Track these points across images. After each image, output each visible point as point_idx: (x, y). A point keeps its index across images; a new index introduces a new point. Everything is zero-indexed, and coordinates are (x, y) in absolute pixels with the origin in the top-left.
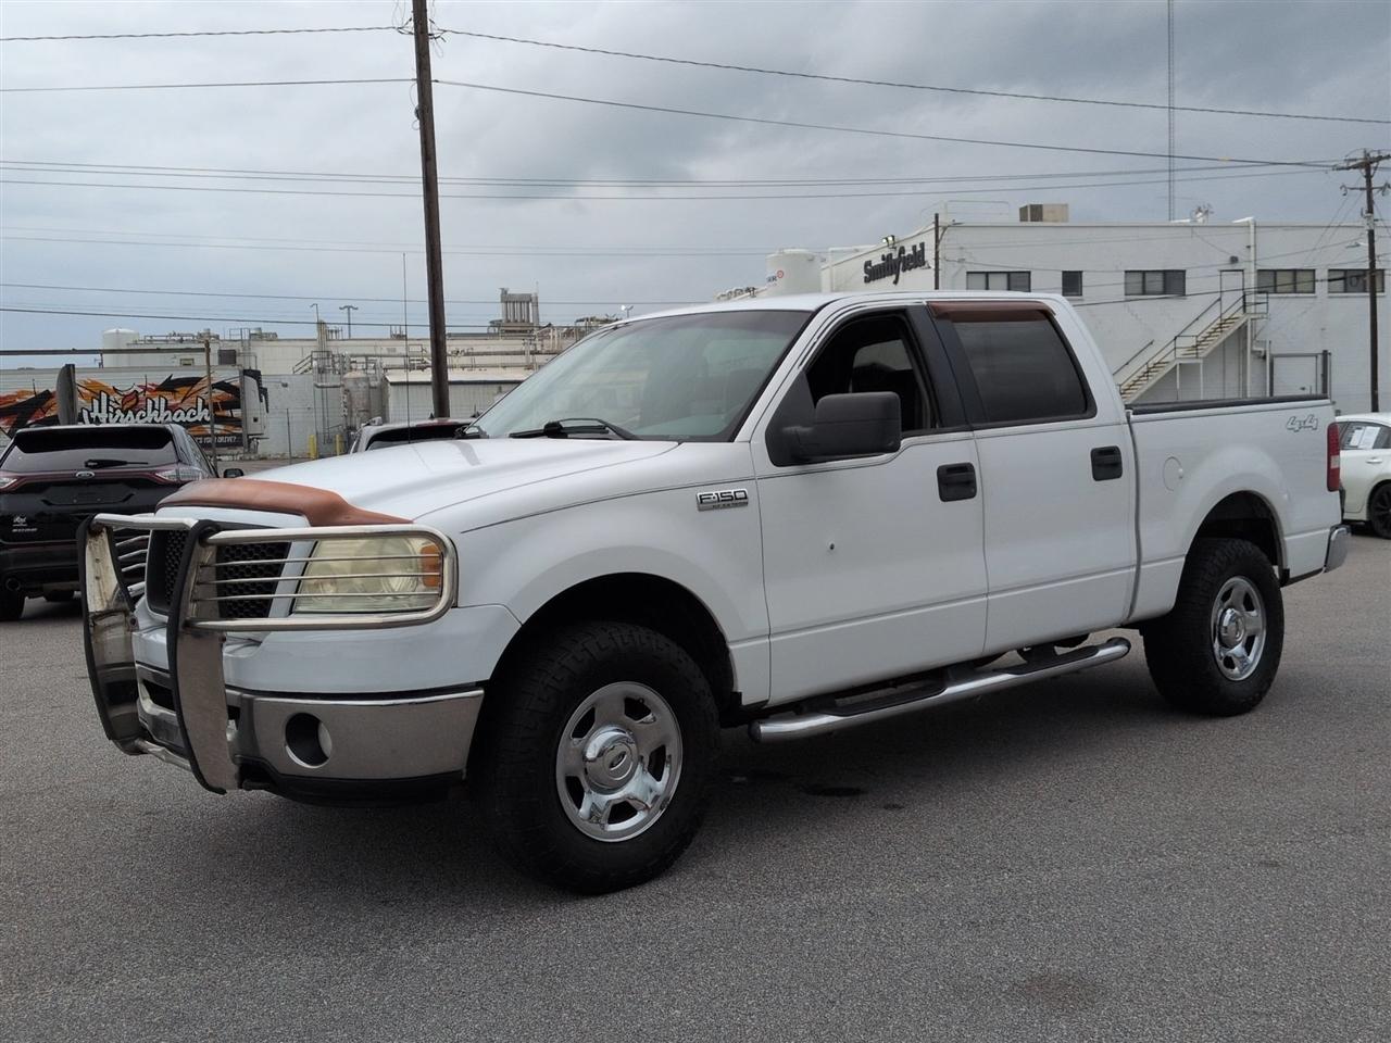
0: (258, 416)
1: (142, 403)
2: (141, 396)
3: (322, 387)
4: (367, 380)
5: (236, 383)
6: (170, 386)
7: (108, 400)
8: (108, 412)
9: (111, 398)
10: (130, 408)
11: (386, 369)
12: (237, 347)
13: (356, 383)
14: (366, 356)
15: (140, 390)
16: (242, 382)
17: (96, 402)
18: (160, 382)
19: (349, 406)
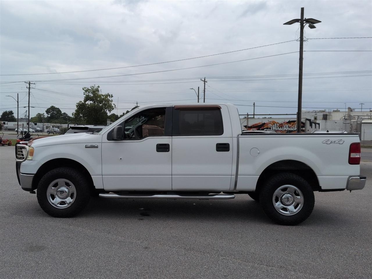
0: (309, 130)
1: (283, 126)
2: (283, 124)
3: (345, 123)
4: (357, 122)
5: (304, 122)
6: (289, 122)
7: (276, 125)
8: (276, 127)
9: (277, 125)
10: (281, 127)
11: (362, 119)
12: (327, 113)
13: (354, 122)
14: (358, 116)
15: (283, 123)
16: (306, 122)
17: (274, 125)
18: (287, 121)
19: (351, 128)
